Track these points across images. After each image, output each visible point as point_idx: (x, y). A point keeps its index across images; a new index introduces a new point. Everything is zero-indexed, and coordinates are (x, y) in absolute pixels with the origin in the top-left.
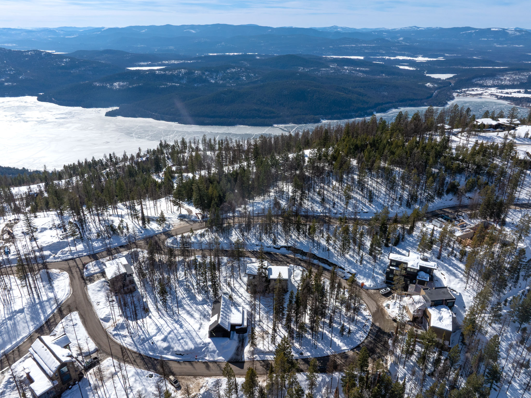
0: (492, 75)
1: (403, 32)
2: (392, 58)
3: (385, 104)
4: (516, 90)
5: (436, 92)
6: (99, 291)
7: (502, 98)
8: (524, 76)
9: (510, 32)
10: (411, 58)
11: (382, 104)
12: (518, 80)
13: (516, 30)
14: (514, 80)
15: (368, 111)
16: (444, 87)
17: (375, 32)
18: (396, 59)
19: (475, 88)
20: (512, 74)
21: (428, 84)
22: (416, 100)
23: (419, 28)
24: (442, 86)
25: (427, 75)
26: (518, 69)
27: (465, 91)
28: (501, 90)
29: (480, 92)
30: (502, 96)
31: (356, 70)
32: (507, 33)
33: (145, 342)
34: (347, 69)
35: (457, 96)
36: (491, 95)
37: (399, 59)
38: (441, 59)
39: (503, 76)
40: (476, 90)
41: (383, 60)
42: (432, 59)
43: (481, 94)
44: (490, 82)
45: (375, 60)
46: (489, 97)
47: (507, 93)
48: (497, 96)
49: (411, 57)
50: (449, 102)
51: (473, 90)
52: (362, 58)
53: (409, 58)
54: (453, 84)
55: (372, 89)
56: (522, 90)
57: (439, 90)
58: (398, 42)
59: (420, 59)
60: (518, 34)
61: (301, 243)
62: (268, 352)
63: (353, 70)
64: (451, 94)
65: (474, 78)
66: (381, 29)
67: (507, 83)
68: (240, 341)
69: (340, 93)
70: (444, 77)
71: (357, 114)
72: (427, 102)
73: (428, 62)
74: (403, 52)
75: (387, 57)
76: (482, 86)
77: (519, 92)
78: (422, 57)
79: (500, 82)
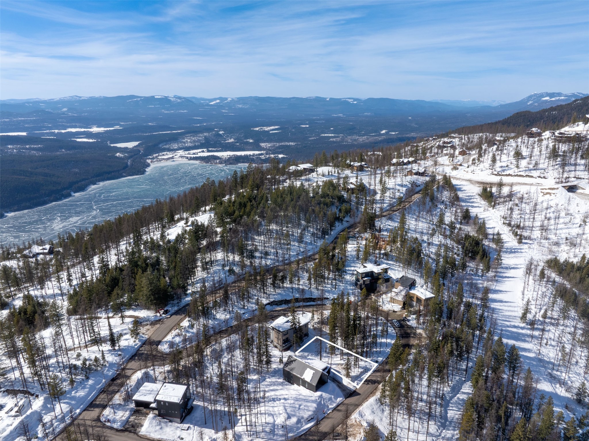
0: (174, 138)
1: (63, 102)
2: (63, 131)
3: (80, 181)
4: (200, 150)
5: (129, 161)
6: (161, 428)
7: (191, 159)
8: (201, 137)
9: (172, 99)
10: (86, 130)
11: (77, 182)
12: (197, 141)
13: (175, 97)
14: (194, 141)
15: (64, 192)
16: (135, 155)
17: (28, 103)
18: (69, 132)
19: (165, 153)
20: (191, 136)
21: (118, 154)
22: (113, 172)
23: (80, 97)
24: (132, 154)
25: (112, 145)
26: (195, 132)
27: (156, 157)
28: (188, 152)
29: (171, 156)
30: (191, 157)
31: (27, 149)
32: (170, 100)
33: (275, 431)
34: (13, 149)
35: (152, 162)
36: (182, 157)
37: (71, 132)
38: (117, 127)
39: (184, 139)
40: (167, 154)
41: (53, 134)
42: (108, 129)
43: (172, 158)
44: (175, 146)
45: (43, 134)
46: (180, 159)
47: (194, 154)
48: (187, 158)
49: (84, 128)
50: (146, 170)
51: (163, 155)
52: (24, 134)
53: (83, 130)
54: (142, 151)
55: (58, 167)
56: (205, 150)
57: (132, 159)
58: (64, 114)
59: (95, 130)
60: (179, 100)
61: (279, 294)
62: (360, 374)
63: (23, 149)
64: (145, 162)
65: (159, 143)
66: (35, 100)
67: (190, 144)
68: (333, 381)
69: (20, 177)
70: (131, 145)
71: (52, 198)
72: (125, 173)
73: (106, 132)
74: (74, 124)
75: (56, 131)
76: (169, 150)
77: (203, 152)
78: (97, 127)
79: (184, 145)
